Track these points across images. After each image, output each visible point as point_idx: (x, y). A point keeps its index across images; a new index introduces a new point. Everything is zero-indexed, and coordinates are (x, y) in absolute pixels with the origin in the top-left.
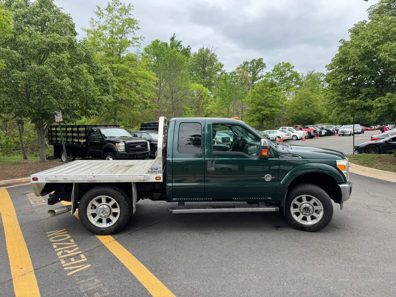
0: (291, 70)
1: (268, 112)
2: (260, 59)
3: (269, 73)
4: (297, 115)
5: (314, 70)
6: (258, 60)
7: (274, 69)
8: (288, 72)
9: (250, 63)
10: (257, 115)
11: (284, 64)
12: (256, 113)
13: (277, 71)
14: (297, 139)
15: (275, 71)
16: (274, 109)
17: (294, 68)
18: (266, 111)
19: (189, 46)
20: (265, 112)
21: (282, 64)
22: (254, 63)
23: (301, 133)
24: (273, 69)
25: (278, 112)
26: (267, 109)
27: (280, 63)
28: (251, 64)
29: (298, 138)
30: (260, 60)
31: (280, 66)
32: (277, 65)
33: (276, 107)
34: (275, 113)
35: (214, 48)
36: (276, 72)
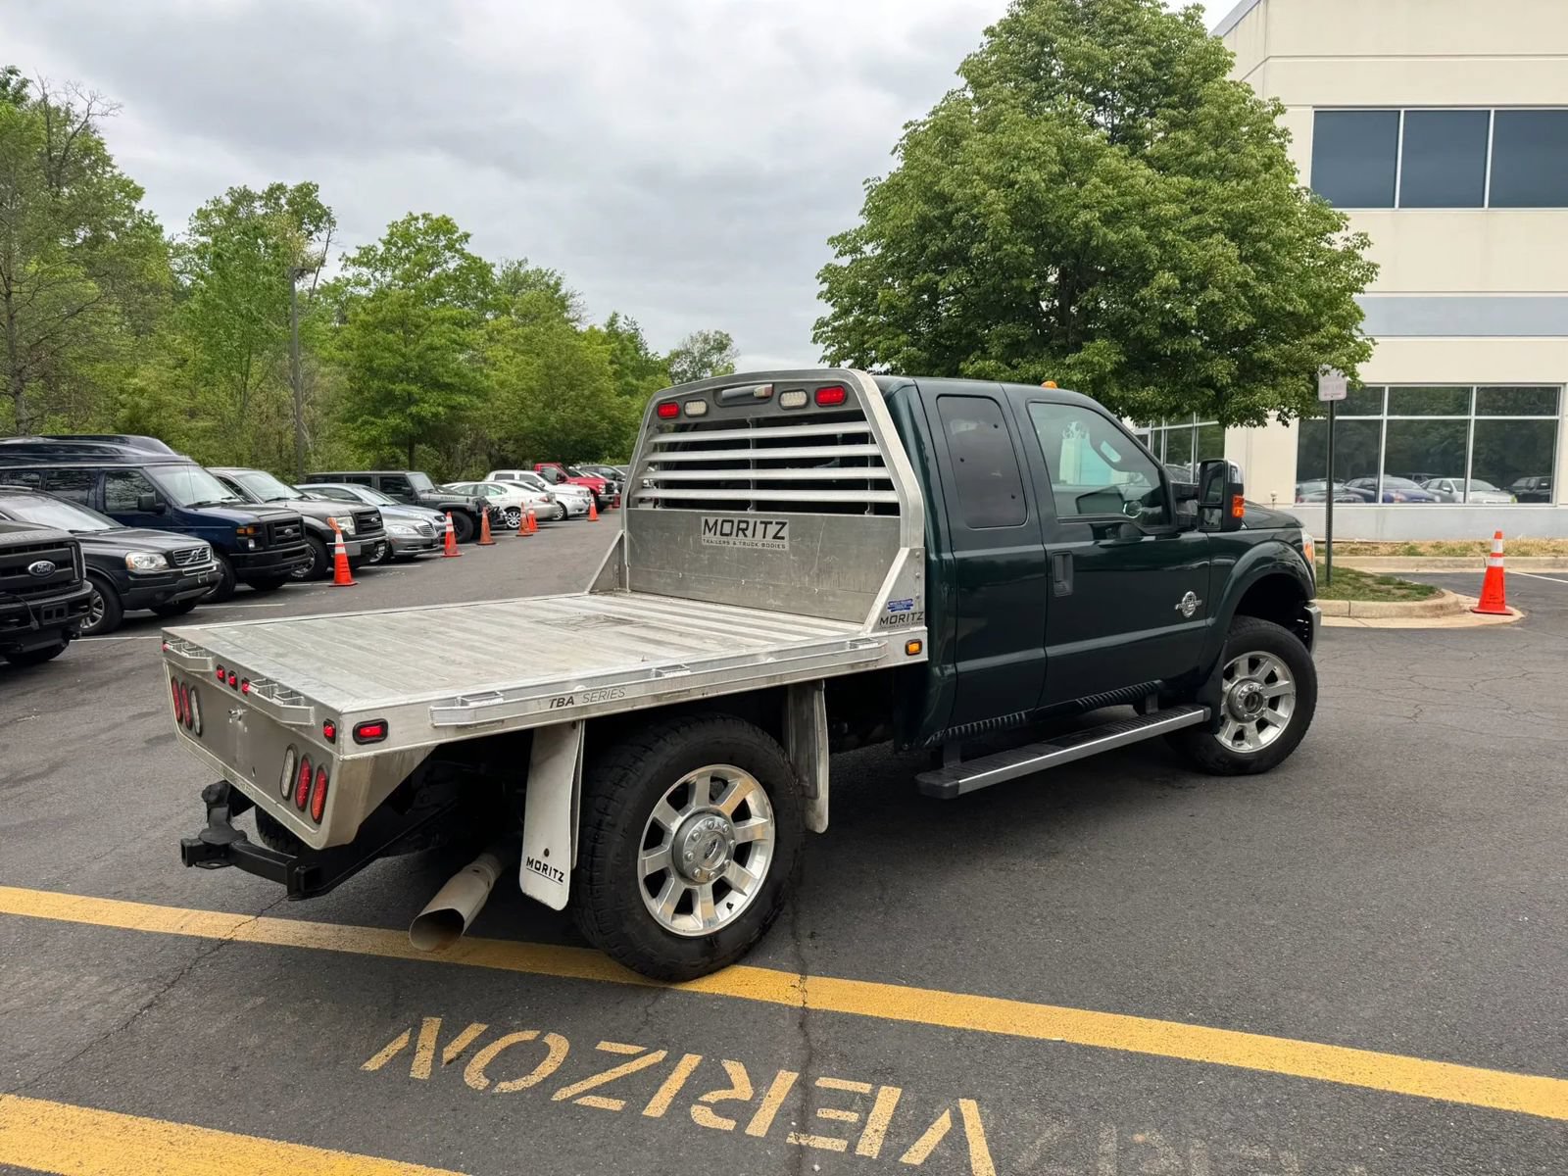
0: (457, 246)
1: (441, 409)
2: (306, 185)
3: (372, 248)
4: (541, 424)
5: (526, 260)
6: (299, 189)
7: (392, 235)
8: (448, 254)
9: (261, 198)
10: (394, 421)
11: (432, 220)
12: (386, 412)
13: (403, 247)
14: (566, 518)
15: (395, 244)
16: (462, 399)
17: (469, 240)
18: (431, 406)
19: (12, 72)
20: (426, 410)
21: (421, 221)
22: (279, 198)
23: (571, 495)
24: (385, 237)
25: (478, 409)
26: (434, 396)
27: (415, 215)
28: (266, 205)
29: (570, 513)
30: (306, 191)
31: (412, 229)
32: (403, 223)
33: (467, 392)
34: (469, 413)
35: (104, 101)
36: (399, 249)
